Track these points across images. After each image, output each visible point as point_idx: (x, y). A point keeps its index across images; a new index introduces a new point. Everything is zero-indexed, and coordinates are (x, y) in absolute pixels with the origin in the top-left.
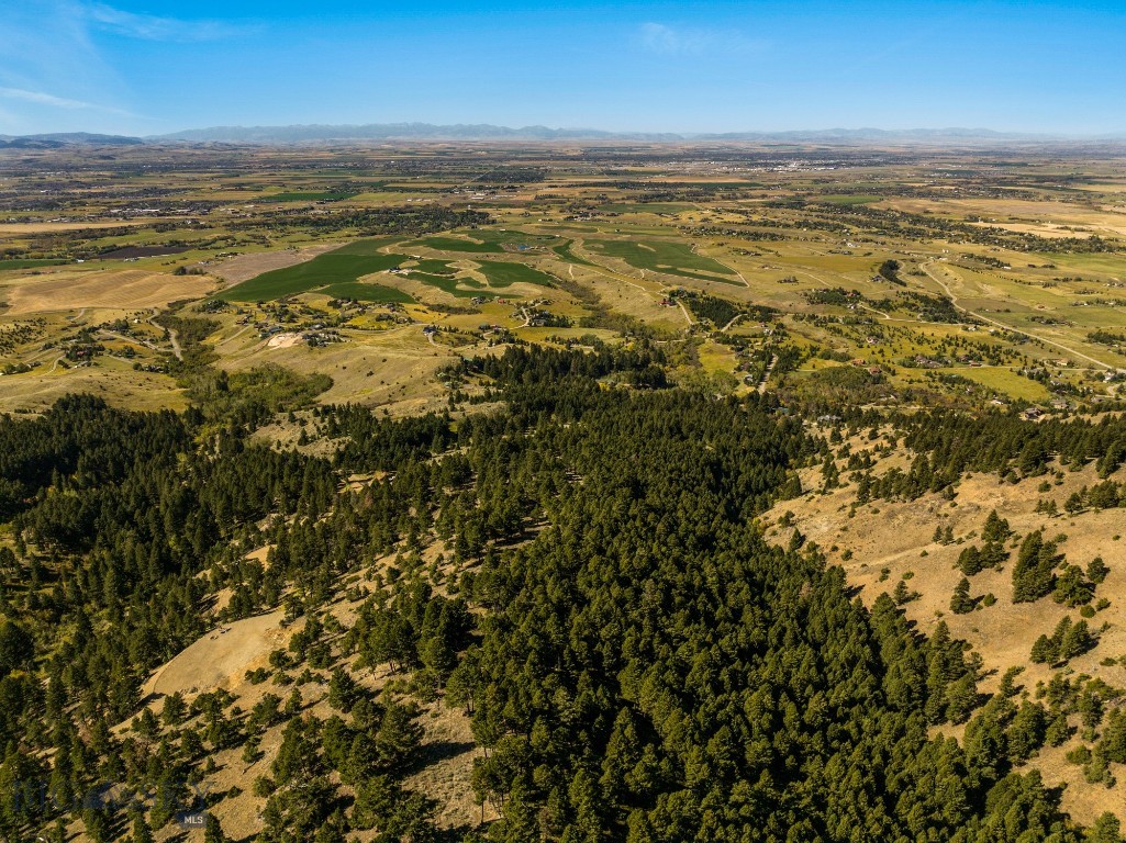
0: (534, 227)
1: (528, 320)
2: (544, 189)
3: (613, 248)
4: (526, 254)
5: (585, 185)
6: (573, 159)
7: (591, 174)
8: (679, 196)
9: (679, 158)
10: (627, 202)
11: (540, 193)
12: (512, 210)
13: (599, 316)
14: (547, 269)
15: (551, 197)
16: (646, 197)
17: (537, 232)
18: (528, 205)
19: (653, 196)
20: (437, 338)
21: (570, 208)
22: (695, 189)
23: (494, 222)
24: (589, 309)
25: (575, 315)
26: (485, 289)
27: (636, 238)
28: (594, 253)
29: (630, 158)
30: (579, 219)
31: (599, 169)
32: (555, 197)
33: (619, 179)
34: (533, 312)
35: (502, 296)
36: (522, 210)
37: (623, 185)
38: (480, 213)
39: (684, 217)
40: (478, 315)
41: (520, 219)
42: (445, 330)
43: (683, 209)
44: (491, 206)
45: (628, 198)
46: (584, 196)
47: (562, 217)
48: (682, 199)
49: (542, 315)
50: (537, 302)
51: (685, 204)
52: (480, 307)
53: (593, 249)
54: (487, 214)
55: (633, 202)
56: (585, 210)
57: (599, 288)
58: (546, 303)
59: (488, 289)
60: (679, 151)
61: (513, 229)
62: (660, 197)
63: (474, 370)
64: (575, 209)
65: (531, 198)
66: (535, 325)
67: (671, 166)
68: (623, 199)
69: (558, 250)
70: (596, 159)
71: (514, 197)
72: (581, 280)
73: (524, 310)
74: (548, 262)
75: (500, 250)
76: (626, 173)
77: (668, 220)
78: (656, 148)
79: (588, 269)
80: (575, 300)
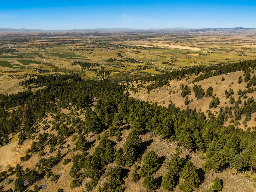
0: (30, 51)
1: (38, 72)
2: (30, 43)
3: (54, 55)
4: (31, 57)
5: (41, 42)
6: (36, 36)
7: (42, 39)
8: (66, 43)
9: (63, 35)
10: (53, 45)
11: (29, 44)
12: (22, 48)
13: (56, 69)
14: (38, 60)
15: (33, 45)
16: (58, 44)
17: (32, 52)
18: (27, 47)
19: (60, 43)
20: (13, 78)
21: (39, 47)
22: (69, 41)
23: (18, 51)
24: (53, 68)
25: (50, 69)
26: (22, 66)
27: (59, 52)
28: (49, 56)
29: (51, 35)
30: (42, 49)
31: (44, 38)
32: (34, 45)
33: (50, 40)
34: (39, 70)
35: (28, 67)
36: (25, 48)
37: (52, 41)
38: (13, 49)
39: (69, 47)
40: (23, 72)
41: (26, 50)
42: (15, 76)
43: (68, 46)
44: (16, 48)
45: (54, 44)
46: (42, 44)
47: (37, 49)
48: (67, 44)
49: (41, 70)
50: (39, 67)
51: (68, 45)
52: (22, 70)
53: (48, 55)
54: (16, 50)
55: (55, 45)
56: (43, 47)
57: (54, 63)
58: (41, 67)
59: (23, 66)
60: (63, 34)
61: (24, 52)
62: (62, 43)
63: (30, 82)
64: (40, 47)
65: (27, 45)
66: (41, 72)
67: (62, 37)
68: (52, 44)
69: (39, 56)
70: (42, 36)
71: (22, 45)
72: (48, 62)
73: (36, 70)
74: (37, 59)
75: (22, 57)
76: (51, 39)
77: (66, 48)
78: (57, 33)
79: (49, 59)
80: (48, 66)
